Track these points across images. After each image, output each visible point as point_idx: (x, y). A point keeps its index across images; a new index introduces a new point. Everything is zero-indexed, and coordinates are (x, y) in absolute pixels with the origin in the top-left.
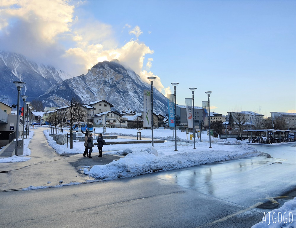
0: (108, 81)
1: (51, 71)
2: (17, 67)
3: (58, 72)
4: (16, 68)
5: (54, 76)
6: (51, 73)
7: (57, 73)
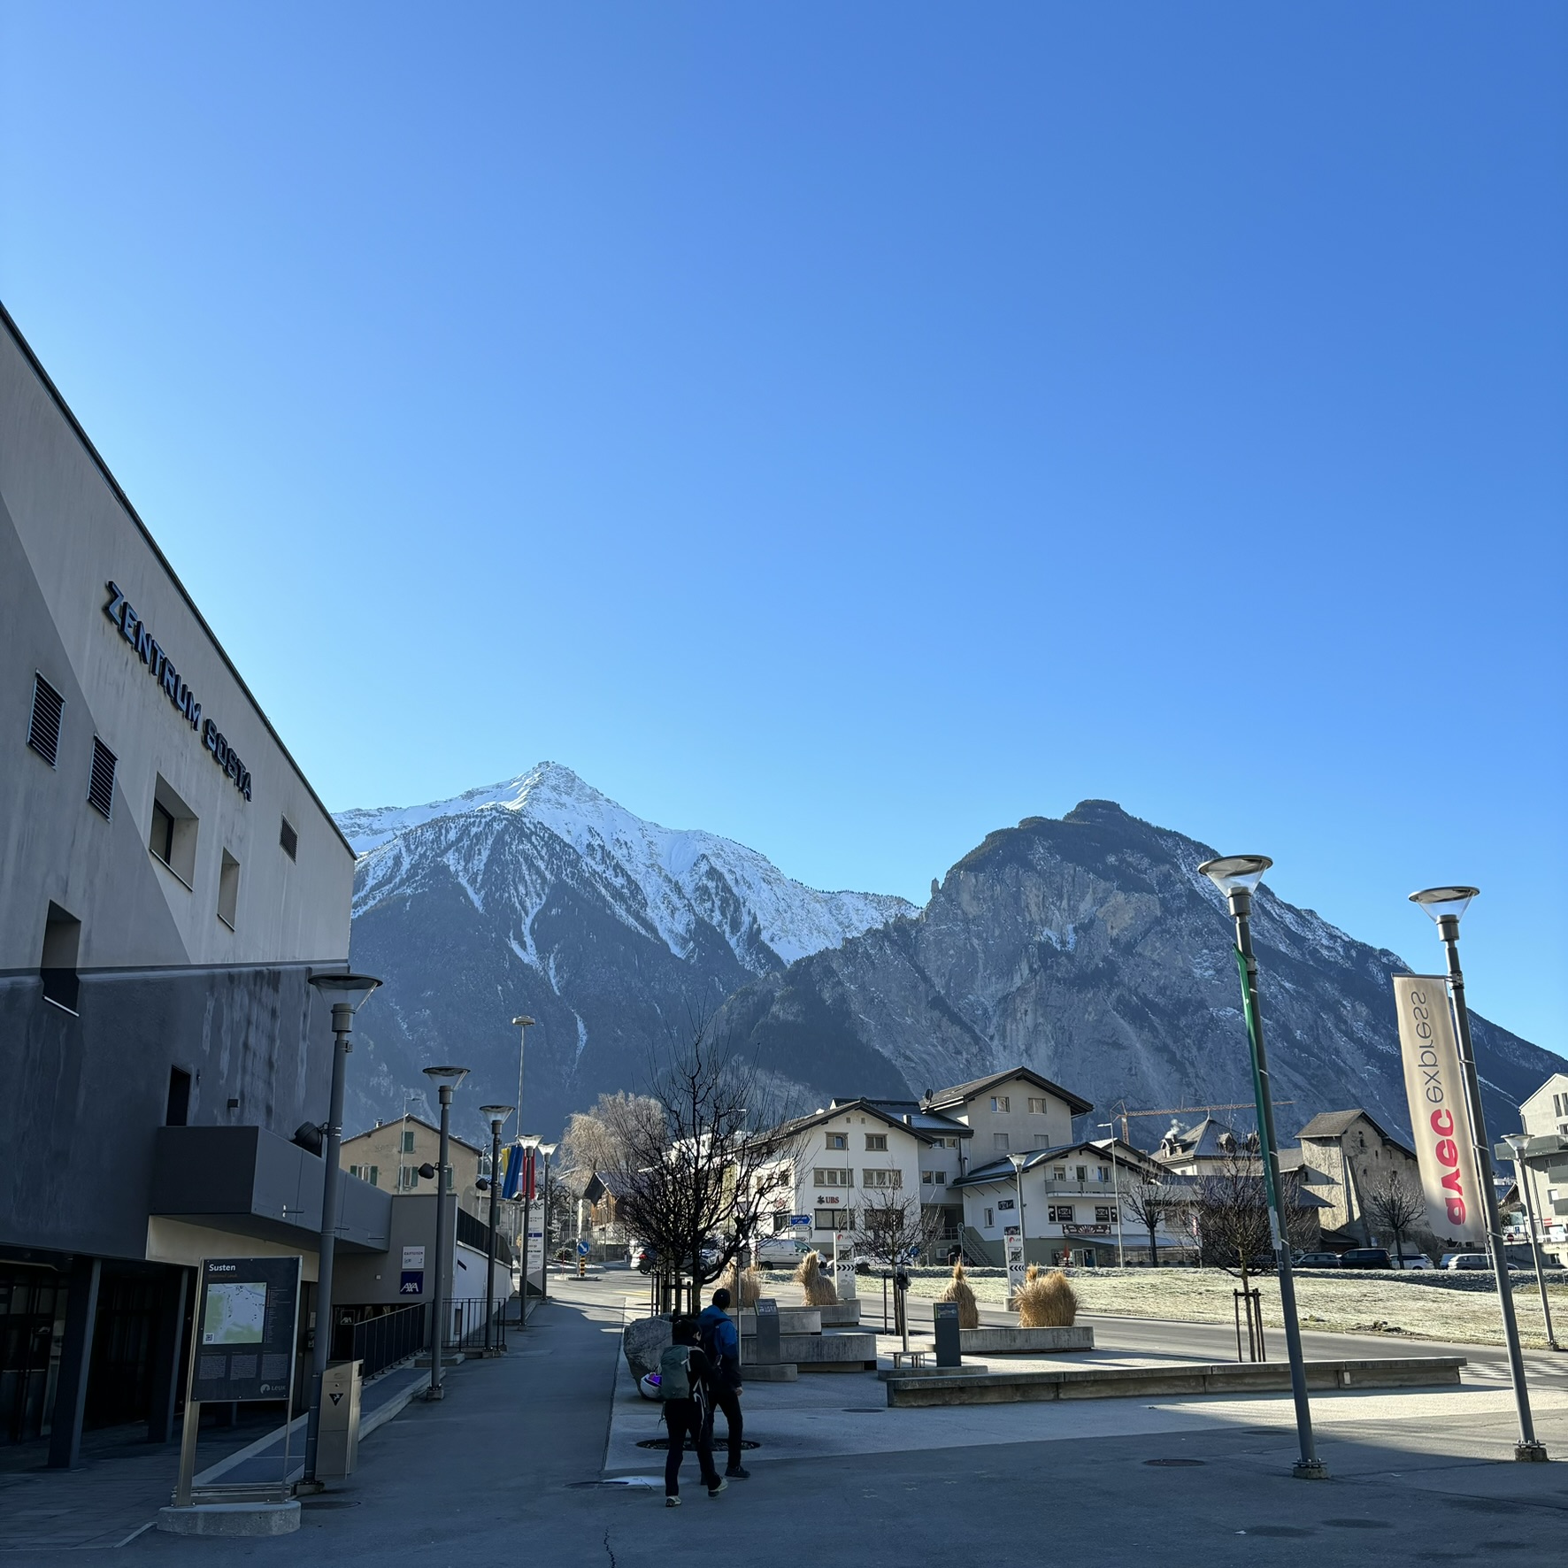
0: (1064, 943)
1: (717, 916)
2: (533, 913)
3: (755, 919)
4: (528, 921)
5: (733, 943)
6: (720, 925)
7: (751, 928)
